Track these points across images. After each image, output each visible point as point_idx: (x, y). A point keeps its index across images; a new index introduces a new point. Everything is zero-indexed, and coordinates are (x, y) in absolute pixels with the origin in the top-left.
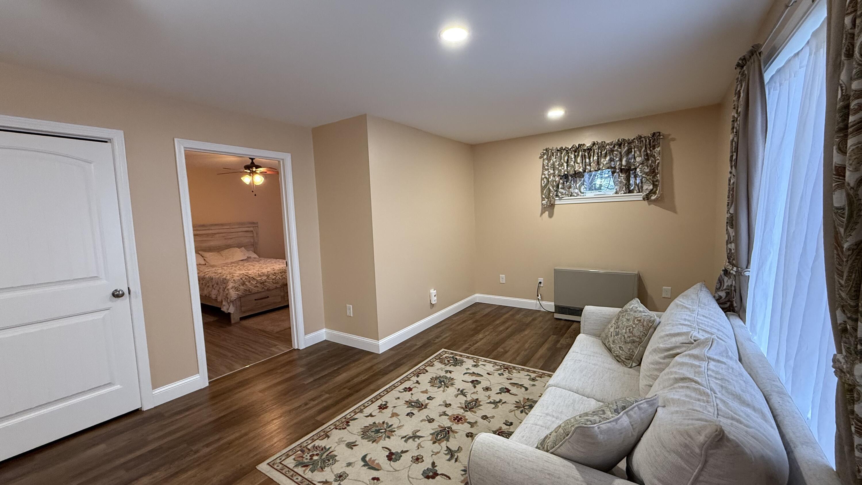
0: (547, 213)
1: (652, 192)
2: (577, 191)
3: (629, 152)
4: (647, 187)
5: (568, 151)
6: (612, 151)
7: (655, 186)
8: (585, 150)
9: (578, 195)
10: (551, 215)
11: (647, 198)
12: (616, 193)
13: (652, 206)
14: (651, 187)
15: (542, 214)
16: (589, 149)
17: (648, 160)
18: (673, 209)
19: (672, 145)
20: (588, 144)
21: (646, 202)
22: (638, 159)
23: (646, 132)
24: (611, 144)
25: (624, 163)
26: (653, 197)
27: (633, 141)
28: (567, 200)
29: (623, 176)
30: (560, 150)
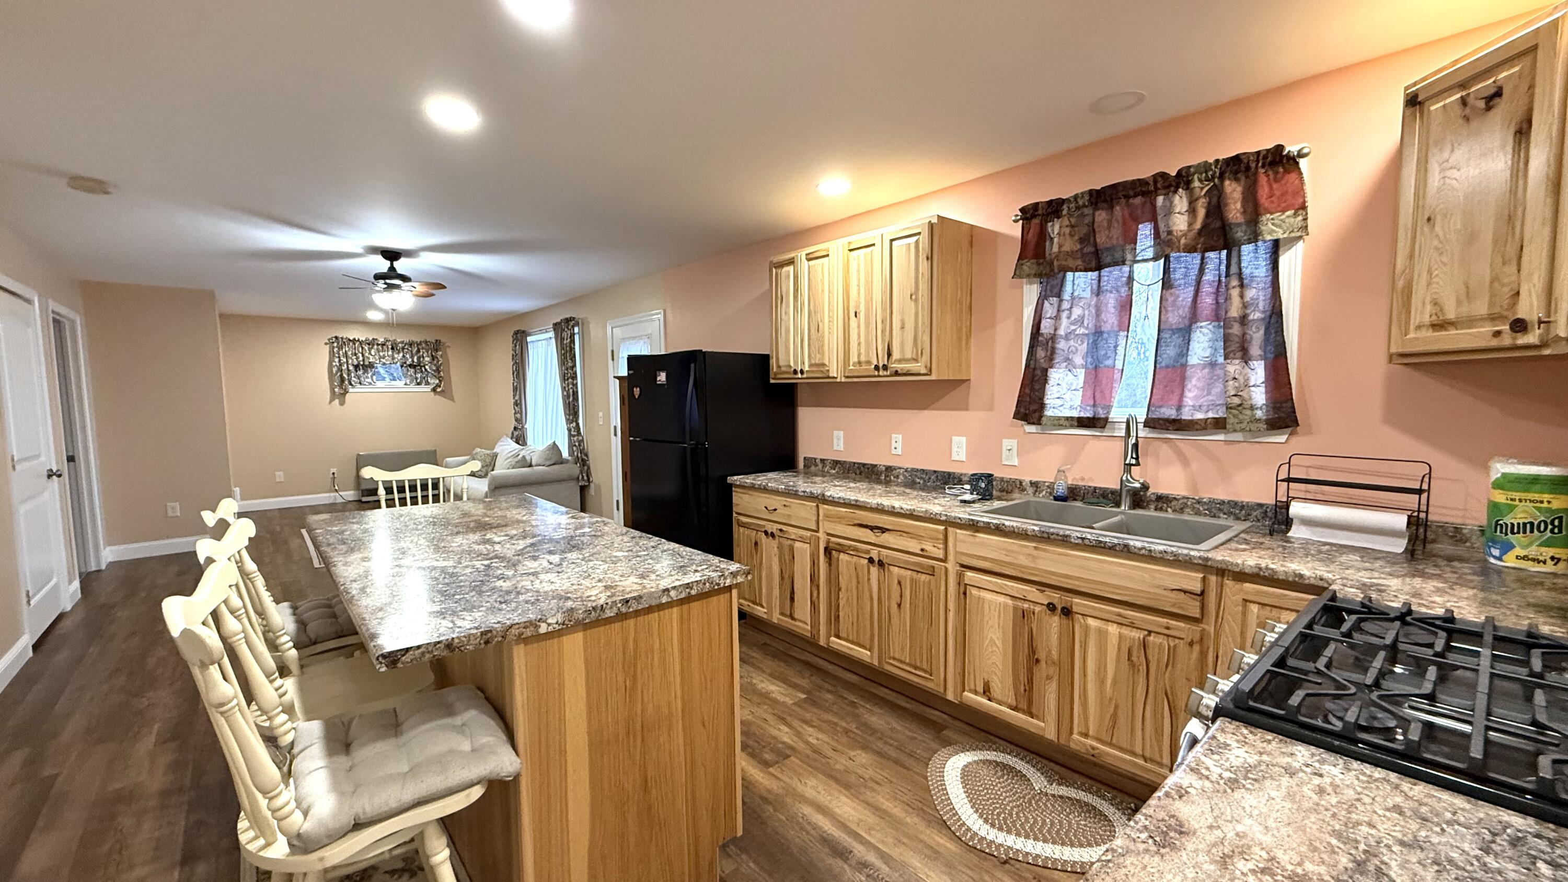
0: (337, 401)
1: (438, 386)
2: (369, 380)
3: (418, 351)
4: (434, 381)
5: (361, 343)
6: (403, 348)
7: (440, 381)
8: (378, 345)
9: (370, 384)
10: (342, 403)
11: (434, 390)
12: (406, 384)
13: (437, 397)
14: (437, 381)
15: (330, 402)
16: (383, 345)
17: (433, 360)
18: (452, 399)
19: (449, 351)
20: (381, 340)
21: (432, 393)
22: (427, 359)
23: (431, 338)
24: (402, 342)
25: (415, 360)
26: (439, 390)
27: (420, 343)
28: (358, 389)
29: (412, 370)
30: (354, 341)
